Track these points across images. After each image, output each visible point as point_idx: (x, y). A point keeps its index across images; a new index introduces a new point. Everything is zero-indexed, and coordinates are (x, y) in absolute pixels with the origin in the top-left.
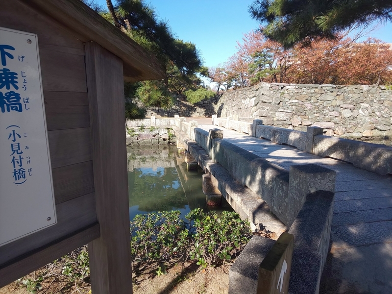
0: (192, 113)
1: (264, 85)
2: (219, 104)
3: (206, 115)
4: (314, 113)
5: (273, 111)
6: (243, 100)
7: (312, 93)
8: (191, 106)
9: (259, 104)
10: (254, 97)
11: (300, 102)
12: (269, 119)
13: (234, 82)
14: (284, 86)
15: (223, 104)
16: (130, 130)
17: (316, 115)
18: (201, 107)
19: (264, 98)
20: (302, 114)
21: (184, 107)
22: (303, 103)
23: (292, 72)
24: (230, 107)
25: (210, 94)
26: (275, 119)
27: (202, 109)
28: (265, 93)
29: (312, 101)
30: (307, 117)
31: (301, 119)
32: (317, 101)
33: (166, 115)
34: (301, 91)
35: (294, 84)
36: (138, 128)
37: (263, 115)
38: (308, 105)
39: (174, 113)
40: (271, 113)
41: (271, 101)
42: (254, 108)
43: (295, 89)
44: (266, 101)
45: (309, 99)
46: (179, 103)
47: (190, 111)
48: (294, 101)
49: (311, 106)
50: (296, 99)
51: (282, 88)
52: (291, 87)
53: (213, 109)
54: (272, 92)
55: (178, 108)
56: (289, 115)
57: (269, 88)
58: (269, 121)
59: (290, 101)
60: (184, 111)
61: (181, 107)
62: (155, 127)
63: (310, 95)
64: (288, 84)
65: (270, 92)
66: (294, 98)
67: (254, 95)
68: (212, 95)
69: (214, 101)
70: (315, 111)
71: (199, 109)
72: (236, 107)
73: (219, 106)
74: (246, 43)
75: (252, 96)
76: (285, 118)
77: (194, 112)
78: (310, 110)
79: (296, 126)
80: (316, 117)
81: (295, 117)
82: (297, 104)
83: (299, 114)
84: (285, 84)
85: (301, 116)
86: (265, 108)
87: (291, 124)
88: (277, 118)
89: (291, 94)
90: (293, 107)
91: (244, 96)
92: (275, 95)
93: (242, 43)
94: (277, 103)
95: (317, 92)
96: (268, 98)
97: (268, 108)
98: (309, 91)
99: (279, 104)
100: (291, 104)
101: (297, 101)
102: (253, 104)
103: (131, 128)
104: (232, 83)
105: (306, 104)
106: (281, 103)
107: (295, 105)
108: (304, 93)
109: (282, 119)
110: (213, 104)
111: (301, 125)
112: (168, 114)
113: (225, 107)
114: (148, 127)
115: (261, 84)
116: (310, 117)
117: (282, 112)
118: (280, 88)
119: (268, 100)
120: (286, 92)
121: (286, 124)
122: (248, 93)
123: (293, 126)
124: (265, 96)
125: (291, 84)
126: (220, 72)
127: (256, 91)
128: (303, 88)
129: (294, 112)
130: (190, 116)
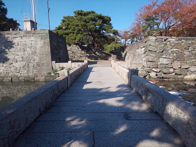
0: (109, 58)
1: (151, 39)
2: (125, 52)
3: (117, 59)
4: (192, 59)
5: (157, 57)
6: (137, 49)
7: (190, 44)
8: (108, 54)
9: (146, 52)
10: (144, 47)
11: (180, 50)
12: (154, 63)
13: (136, 39)
14: (167, 39)
15: (127, 52)
16: (54, 71)
17: (193, 60)
18: (114, 54)
19: (150, 48)
20: (182, 60)
21: (104, 54)
22: (182, 51)
23: (174, 30)
24: (130, 54)
25: (117, 46)
26: (159, 63)
27: (115, 56)
28: (152, 44)
29: (190, 50)
30: (185, 62)
31: (180, 63)
32: (194, 49)
33: (94, 59)
34: (180, 42)
35: (174, 37)
36: (59, 69)
37: (150, 60)
38: (187, 53)
39: (98, 58)
40: (155, 59)
41: (156, 50)
42: (143, 55)
43: (175, 41)
44: (152, 50)
45: (188, 48)
46: (101, 52)
47: (107, 56)
48: (175, 50)
49: (189, 53)
50: (176, 48)
51: (165, 40)
52: (173, 40)
53: (122, 55)
54: (157, 43)
55: (100, 55)
56: (171, 60)
57: (154, 41)
58: (154, 65)
59: (172, 50)
60: (104, 56)
61: (102, 54)
62: (71, 69)
63: (188, 45)
64: (170, 37)
65: (155, 43)
66: (175, 47)
67: (143, 46)
68: (119, 46)
69: (122, 50)
70: (192, 58)
71: (113, 55)
72: (133, 54)
73: (125, 54)
74: (141, 13)
75: (142, 46)
76: (167, 63)
77: (110, 57)
78: (188, 56)
79: (176, 69)
80: (193, 62)
81: (175, 62)
82: (177, 52)
83: (179, 59)
84: (167, 37)
85: (181, 61)
86: (152, 55)
87: (172, 68)
88: (161, 62)
89: (173, 45)
90: (174, 54)
91: (137, 47)
92: (160, 46)
93: (139, 13)
94: (161, 51)
95: (193, 43)
96: (154, 48)
97: (154, 55)
98: (187, 42)
99: (162, 52)
100: (172, 52)
101: (177, 50)
102: (143, 52)
103: (55, 69)
104: (134, 39)
105: (185, 52)
106: (164, 51)
107: (176, 53)
108: (183, 44)
109: (164, 63)
110: (122, 52)
111: (180, 68)
112: (95, 58)
113: (128, 54)
114: (67, 69)
115: (148, 38)
116: (188, 62)
117: (165, 58)
118: (164, 40)
119: (154, 49)
120: (168, 43)
121: (168, 67)
122: (140, 45)
123: (174, 69)
124: (152, 47)
125: (173, 37)
126: (127, 33)
127: (145, 42)
128: (183, 40)
129: (175, 58)
130: (107, 60)
